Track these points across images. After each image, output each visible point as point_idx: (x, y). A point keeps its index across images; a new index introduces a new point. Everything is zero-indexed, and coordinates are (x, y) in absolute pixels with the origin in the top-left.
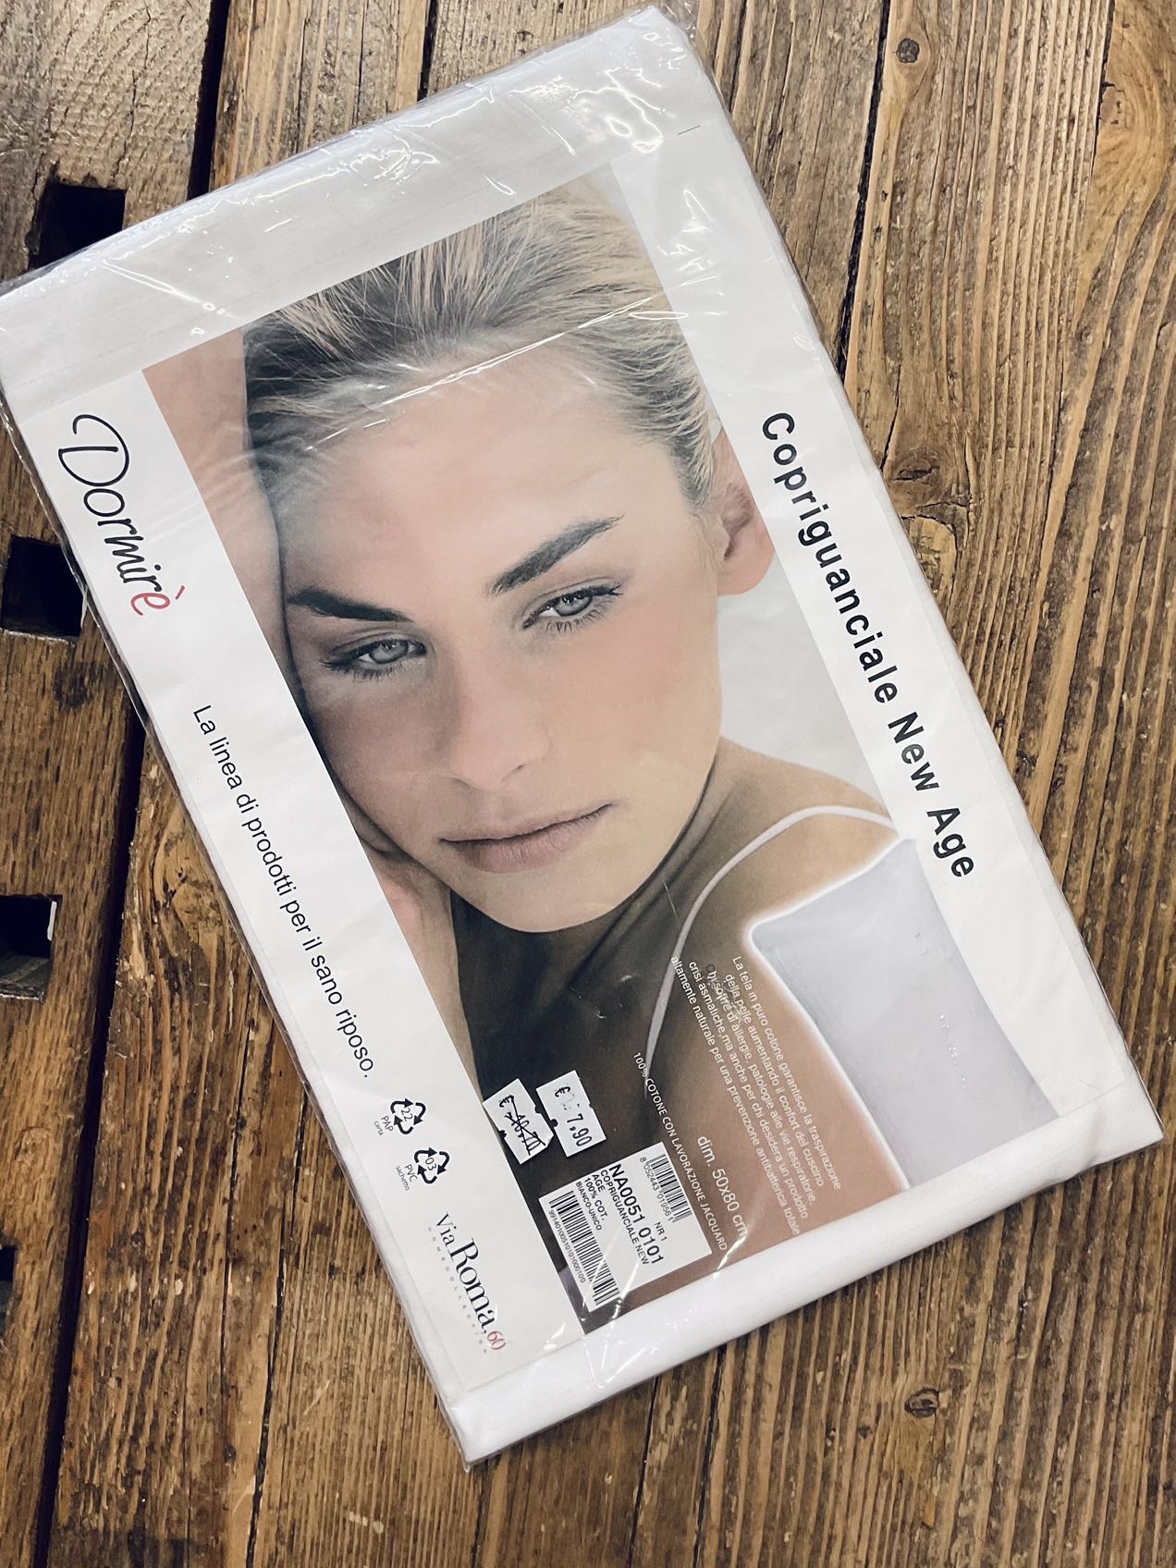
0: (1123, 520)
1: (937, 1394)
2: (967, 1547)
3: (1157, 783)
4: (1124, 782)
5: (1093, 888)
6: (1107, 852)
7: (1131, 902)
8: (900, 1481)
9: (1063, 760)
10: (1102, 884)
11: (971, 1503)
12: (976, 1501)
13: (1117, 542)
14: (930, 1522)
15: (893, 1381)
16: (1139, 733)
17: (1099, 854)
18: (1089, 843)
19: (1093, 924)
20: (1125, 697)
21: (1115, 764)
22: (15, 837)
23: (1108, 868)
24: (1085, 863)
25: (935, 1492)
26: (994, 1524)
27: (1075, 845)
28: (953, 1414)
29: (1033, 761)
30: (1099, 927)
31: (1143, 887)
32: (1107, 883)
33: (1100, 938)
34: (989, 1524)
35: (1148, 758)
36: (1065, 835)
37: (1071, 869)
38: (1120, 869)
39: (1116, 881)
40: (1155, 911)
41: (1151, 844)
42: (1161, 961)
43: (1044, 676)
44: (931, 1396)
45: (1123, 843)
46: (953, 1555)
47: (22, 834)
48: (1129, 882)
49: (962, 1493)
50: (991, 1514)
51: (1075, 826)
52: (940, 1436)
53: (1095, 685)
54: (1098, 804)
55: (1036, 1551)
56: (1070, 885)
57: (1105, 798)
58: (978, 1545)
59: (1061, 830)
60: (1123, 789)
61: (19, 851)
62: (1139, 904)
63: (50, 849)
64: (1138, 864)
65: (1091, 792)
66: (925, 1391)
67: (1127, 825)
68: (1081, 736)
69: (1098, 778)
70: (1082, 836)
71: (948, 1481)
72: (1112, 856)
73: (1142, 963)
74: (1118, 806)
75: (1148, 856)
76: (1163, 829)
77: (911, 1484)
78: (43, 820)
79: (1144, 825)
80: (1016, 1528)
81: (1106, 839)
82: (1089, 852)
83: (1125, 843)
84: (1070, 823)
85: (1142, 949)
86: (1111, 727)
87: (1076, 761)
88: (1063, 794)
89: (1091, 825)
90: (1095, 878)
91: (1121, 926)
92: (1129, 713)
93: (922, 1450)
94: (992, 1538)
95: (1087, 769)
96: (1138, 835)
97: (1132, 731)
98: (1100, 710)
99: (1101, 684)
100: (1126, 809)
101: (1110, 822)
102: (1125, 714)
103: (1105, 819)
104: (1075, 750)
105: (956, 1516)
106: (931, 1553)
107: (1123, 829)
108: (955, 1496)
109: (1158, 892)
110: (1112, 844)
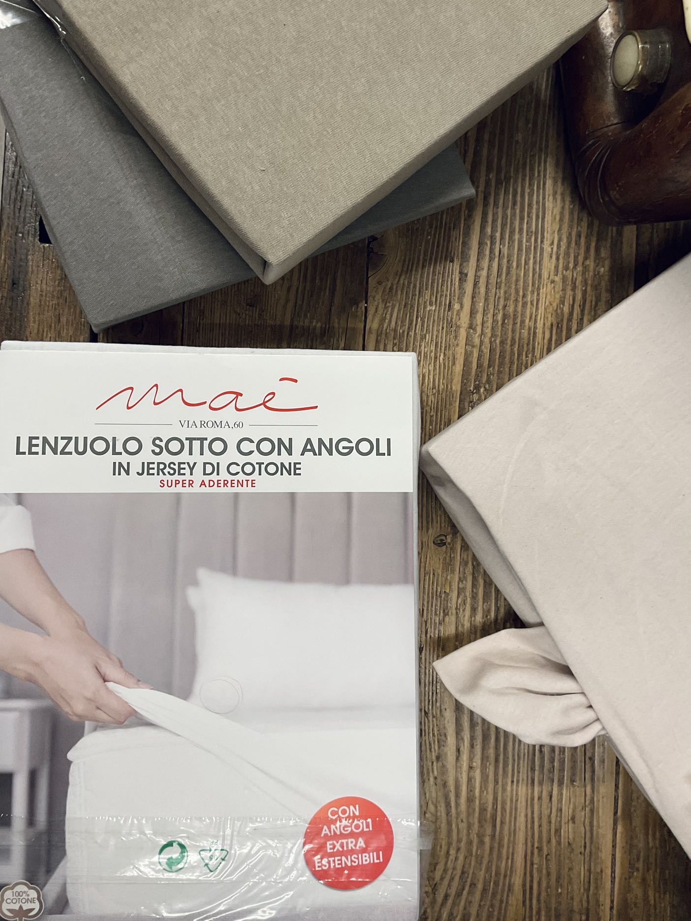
0: (495, 175)
1: (446, 536)
2: (464, 601)
3: (517, 281)
4: (503, 281)
5: (494, 325)
6: (499, 310)
7: (510, 330)
8: (434, 574)
9: (478, 274)
10: (498, 323)
11: (464, 582)
12: (466, 581)
13: (493, 184)
14: (448, 591)
15: (427, 532)
16: (508, 261)
17: (495, 311)
18: (491, 307)
19: (495, 340)
20: (501, 246)
21: (499, 275)
22: (51, 326)
23: (500, 317)
24: (490, 316)
25: (449, 578)
26: (475, 590)
27: (486, 308)
28: (453, 545)
29: (466, 275)
30: (498, 342)
31: (515, 324)
32: (500, 323)
33: (498, 345)
34: (473, 591)
35: (513, 271)
36: (481, 304)
37: (485, 318)
38: (505, 316)
39: (504, 321)
40: (520, 333)
41: (516, 306)
42: (524, 353)
43: (468, 240)
44: (443, 538)
45: (505, 306)
46: (458, 605)
47: (53, 325)
48: (508, 322)
49: (460, 578)
50: (473, 587)
51: (485, 300)
52: (449, 554)
53: (489, 243)
54: (494, 291)
55: (493, 601)
56: (485, 325)
57: (496, 288)
58: (469, 599)
59: (480, 302)
60: (503, 285)
61: (52, 332)
62: (513, 331)
63: (65, 331)
64: (512, 315)
65: (490, 286)
66: (441, 535)
67: (506, 299)
68: (485, 264)
69: (493, 280)
70: (488, 304)
71: (454, 573)
72: (501, 311)
73: (516, 355)
74: (502, 291)
75: (515, 311)
76: (521, 300)
77: (438, 575)
78: (61, 319)
79: (513, 298)
80: (484, 592)
81: (498, 305)
82: (492, 311)
83: (506, 306)
84: (483, 300)
85: (516, 349)
86: (497, 260)
87: (484, 273)
88: (479, 288)
89: (492, 300)
90: (495, 321)
91: (506, 340)
92: (504, 253)
93: (441, 560)
94: (474, 597)
95: (488, 277)
96: (511, 304)
97: (505, 260)
98: (492, 251)
99: (491, 242)
100: (505, 292)
101: (499, 298)
102: (502, 253)
103: (497, 297)
104: (483, 269)
105: (458, 587)
106: (449, 605)
107: (505, 300)
108: (457, 579)
109: (521, 326)
110: (501, 307)
